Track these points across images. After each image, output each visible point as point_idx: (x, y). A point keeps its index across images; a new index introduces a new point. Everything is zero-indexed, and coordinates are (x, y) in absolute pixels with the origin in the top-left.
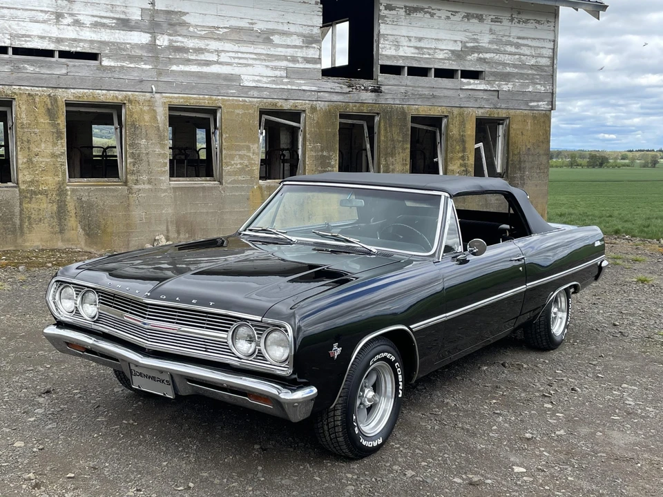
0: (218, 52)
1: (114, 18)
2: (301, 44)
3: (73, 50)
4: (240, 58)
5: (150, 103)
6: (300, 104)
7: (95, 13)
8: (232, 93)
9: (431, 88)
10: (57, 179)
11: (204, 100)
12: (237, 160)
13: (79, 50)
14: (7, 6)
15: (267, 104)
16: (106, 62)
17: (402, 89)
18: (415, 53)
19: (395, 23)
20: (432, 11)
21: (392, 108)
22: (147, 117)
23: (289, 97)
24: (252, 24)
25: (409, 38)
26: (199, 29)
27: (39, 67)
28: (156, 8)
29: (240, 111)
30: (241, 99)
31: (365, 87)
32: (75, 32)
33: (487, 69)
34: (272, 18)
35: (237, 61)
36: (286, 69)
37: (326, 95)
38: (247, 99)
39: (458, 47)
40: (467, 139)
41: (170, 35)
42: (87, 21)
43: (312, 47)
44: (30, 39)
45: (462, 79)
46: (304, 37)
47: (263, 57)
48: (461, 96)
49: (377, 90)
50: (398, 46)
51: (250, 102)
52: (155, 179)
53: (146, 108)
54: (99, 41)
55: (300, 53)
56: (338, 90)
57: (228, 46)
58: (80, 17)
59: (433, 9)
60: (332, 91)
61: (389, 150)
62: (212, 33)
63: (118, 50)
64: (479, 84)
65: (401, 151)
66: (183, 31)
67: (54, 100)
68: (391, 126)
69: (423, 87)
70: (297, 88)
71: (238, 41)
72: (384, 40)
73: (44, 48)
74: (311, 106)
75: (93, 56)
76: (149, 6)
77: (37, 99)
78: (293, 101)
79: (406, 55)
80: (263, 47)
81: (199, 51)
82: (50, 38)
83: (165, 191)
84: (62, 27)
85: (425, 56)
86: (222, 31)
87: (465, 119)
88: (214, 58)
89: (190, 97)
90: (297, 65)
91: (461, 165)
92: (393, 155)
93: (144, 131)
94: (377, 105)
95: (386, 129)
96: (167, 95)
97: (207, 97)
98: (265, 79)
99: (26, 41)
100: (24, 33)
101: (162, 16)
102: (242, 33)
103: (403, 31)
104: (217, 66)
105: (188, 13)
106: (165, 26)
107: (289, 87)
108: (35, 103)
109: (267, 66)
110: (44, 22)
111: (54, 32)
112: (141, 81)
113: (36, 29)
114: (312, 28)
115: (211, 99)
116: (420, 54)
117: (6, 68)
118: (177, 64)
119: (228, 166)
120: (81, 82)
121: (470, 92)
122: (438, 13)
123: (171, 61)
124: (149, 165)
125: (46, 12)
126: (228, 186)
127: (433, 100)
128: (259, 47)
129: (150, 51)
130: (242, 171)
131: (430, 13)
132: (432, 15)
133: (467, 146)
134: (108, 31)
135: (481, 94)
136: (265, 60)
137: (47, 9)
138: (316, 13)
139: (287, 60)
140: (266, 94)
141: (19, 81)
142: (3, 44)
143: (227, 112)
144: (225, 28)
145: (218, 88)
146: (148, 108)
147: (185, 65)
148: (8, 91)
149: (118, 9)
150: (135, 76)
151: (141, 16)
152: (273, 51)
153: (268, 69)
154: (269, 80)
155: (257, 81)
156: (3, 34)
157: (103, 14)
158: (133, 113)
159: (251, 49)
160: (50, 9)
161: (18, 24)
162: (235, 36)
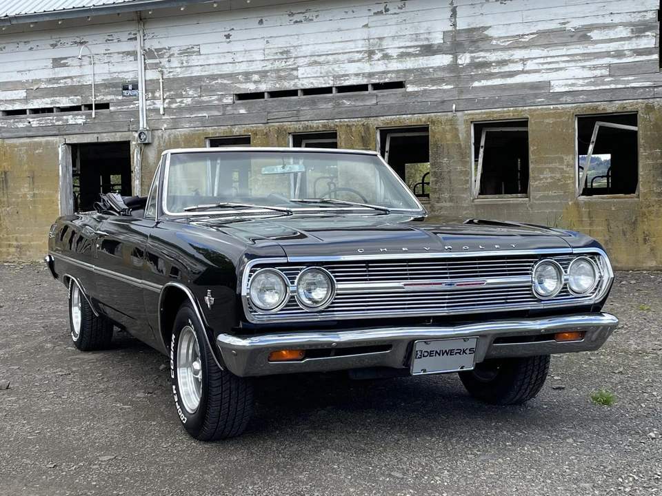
0: (523, 60)
1: (417, 46)
2: (630, 35)
3: (382, 81)
4: (549, 63)
5: (452, 122)
6: (629, 105)
7: (402, 44)
8: (540, 102)
11: (508, 112)
12: (547, 174)
13: (387, 80)
14: (331, 53)
15: (586, 107)
16: (410, 88)
22: (449, 136)
23: (614, 98)
24: (564, 24)
26: (502, 41)
27: (354, 101)
28: (457, 28)
29: (551, 121)
30: (552, 107)
32: (384, 65)
34: (590, 12)
35: (546, 66)
36: (609, 66)
38: (559, 106)
41: (472, 52)
42: (394, 53)
43: (645, 36)
44: (347, 78)
46: (634, 25)
47: (578, 58)
51: (563, 109)
52: (457, 197)
53: (448, 128)
54: (404, 70)
55: (627, 46)
57: (535, 52)
58: (388, 51)
62: (517, 43)
63: (421, 75)
66: (487, 46)
67: (366, 127)
70: (624, 86)
71: (546, 46)
73: (358, 84)
74: (647, 106)
75: (400, 85)
76: (451, 28)
77: (354, 129)
78: (620, 102)
80: (578, 46)
81: (502, 63)
82: (364, 74)
83: (466, 208)
84: (373, 62)
86: (527, 39)
88: (519, 67)
89: (493, 112)
90: (624, 60)
93: (445, 150)
96: (469, 112)
97: (512, 109)
98: (581, 82)
99: (345, 80)
100: (343, 73)
101: (464, 35)
102: (551, 36)
104: (523, 75)
105: (490, 27)
106: (466, 44)
107: (613, 86)
108: (351, 132)
109: (584, 67)
110: (359, 61)
111: (367, 68)
112: (443, 102)
113: (352, 68)
114: (645, 14)
115: (516, 111)
117: (330, 105)
118: (479, 80)
119: (536, 180)
120: (388, 110)
123: (473, 78)
124: (450, 183)
125: (360, 52)
126: (537, 202)
128: (573, 47)
129: (452, 72)
130: (554, 185)
134: (413, 59)
136: (580, 60)
137: (361, 49)
139: (613, 56)
140: (582, 98)
141: (340, 115)
142: (328, 86)
143: (535, 123)
144: (531, 34)
145: (523, 98)
146: (450, 127)
147: (487, 79)
148: (331, 123)
149: (422, 37)
150: (437, 98)
151: (443, 39)
152: (591, 49)
153: (585, 70)
154: (586, 81)
155: (570, 85)
156: (328, 76)
157: (408, 44)
158: (435, 134)
159: (564, 51)
160: (364, 49)
161: (339, 67)
162: (543, 41)
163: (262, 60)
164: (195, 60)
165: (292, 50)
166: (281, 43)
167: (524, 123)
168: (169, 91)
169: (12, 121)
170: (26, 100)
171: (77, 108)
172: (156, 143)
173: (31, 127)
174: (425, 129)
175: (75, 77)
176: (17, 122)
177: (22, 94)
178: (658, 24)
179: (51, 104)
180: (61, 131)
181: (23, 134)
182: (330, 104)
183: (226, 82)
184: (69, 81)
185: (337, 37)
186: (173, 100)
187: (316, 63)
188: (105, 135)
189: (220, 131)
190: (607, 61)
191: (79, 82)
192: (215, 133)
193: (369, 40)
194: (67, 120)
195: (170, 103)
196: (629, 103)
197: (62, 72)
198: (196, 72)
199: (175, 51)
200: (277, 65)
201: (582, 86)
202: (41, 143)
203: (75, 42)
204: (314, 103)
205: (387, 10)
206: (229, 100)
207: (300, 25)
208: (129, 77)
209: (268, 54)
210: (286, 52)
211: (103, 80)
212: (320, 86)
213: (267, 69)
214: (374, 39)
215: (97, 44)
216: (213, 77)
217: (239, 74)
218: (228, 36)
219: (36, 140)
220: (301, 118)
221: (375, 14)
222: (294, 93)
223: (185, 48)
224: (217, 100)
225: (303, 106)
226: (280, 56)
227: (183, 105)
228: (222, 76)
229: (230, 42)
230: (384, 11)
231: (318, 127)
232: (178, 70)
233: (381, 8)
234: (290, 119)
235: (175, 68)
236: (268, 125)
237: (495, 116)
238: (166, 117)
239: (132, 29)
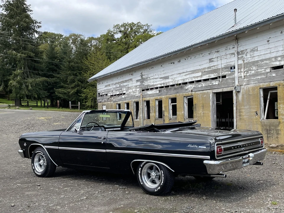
163: (282, 50)
164: (256, 54)
168: (246, 68)
169: (197, 85)
170: (201, 76)
171: (216, 78)
172: (241, 91)
173: (202, 86)
175: (216, 65)
176: (199, 85)
177: (200, 74)
179: (208, 77)
180: (211, 88)
181: (200, 89)
183: (267, 62)
184: (214, 67)
186: (247, 71)
188: (225, 88)
189: (265, 85)
191: (217, 67)
192: (263, 86)
194: (213, 83)
195: (246, 73)
197: (212, 64)
198: (256, 59)
199: (249, 51)
202: (205, 93)
203: (216, 52)
206: (268, 70)
208: (232, 64)
211: (224, 66)
215: (223, 51)
216: (262, 60)
217: (273, 58)
218: (268, 41)
219: (204, 91)
223: (252, 49)
224: (264, 70)
227: (251, 74)
228: (266, 60)
229: (269, 43)
232: (250, 59)
235: (248, 58)
238: (245, 80)
239: (234, 43)
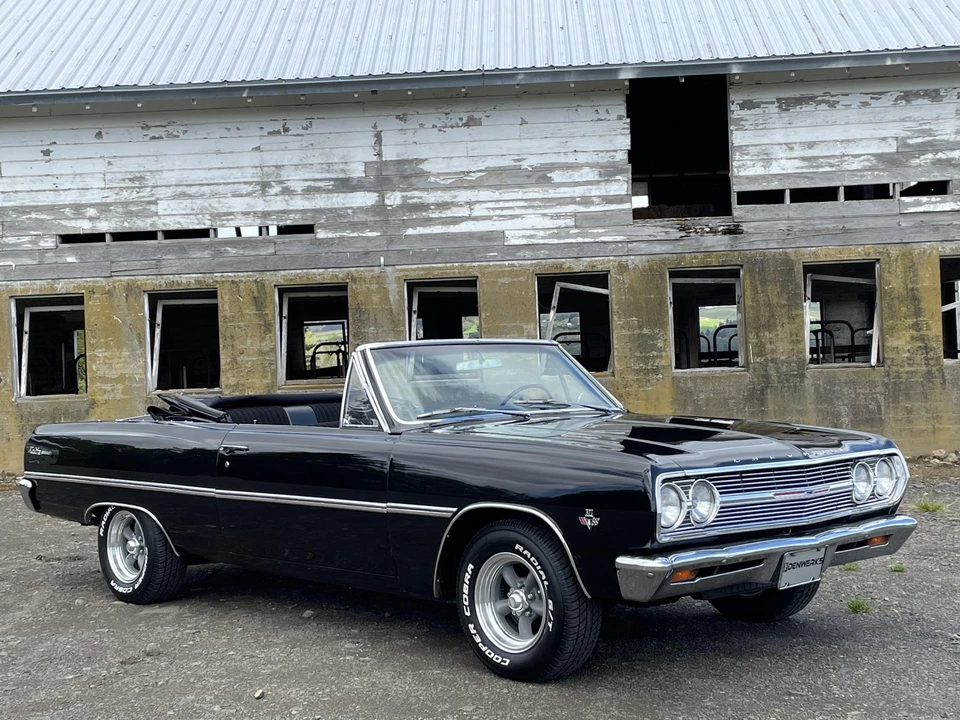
0: (470, 204)
1: (330, 180)
2: (597, 178)
3: (281, 224)
4: (502, 209)
5: (380, 279)
6: (598, 263)
7: (308, 176)
8: (492, 257)
9: (838, 217)
10: (265, 381)
11: (452, 269)
13: (289, 223)
14: (207, 182)
15: (548, 265)
17: (783, 225)
18: (802, 168)
19: (762, 126)
20: (832, 99)
21: (765, 255)
22: (376, 298)
23: (581, 254)
24: (519, 160)
25: (790, 146)
26: (442, 178)
27: (243, 248)
28: (384, 159)
29: (506, 280)
30: (506, 263)
31: (711, 228)
32: (284, 203)
33: (956, 177)
34: (550, 148)
35: (498, 212)
36: (575, 215)
37: (643, 245)
38: (515, 263)
39: (891, 148)
40: (923, 295)
41: (403, 190)
42: (298, 187)
43: (615, 180)
44: (232, 217)
45: (903, 198)
46: (602, 167)
47: (537, 203)
48: (903, 225)
49: (734, 231)
50: (768, 160)
51: (521, 266)
53: (374, 287)
54: (313, 210)
55: (594, 191)
56: (662, 236)
57: (484, 194)
58: (288, 184)
59: (832, 96)
60: (650, 239)
61: (763, 321)
62: (462, 181)
63: (337, 217)
64: (940, 202)
65: (785, 321)
66: (423, 184)
67: (261, 285)
68: (764, 283)
69: (821, 218)
70: (592, 240)
71: (497, 187)
72: (742, 154)
74: (619, 264)
75: (309, 229)
76: (375, 159)
77: (242, 287)
78: (588, 259)
79: (785, 172)
80: (537, 189)
81: (443, 206)
82: (255, 213)
84: (269, 198)
85: (821, 170)
86: (473, 177)
87: (915, 260)
88: (465, 212)
89: (433, 267)
90: (592, 209)
91: (913, 338)
92: (770, 327)
93: (372, 316)
94: (736, 254)
95: (754, 288)
96: (402, 267)
97: (457, 264)
98: (541, 233)
99: (228, 220)
100: (225, 210)
101: (393, 168)
102: (504, 176)
103: (779, 136)
104: (471, 223)
105: (427, 159)
106: (396, 180)
107: (580, 240)
108: (239, 291)
109: (544, 215)
110: (248, 195)
111: (259, 205)
112: (367, 253)
113: (239, 205)
114: (614, 153)
115: (463, 267)
116: (813, 167)
117: (206, 254)
118: (415, 228)
120: (293, 261)
121: (919, 218)
122: (844, 101)
123: (406, 224)
125: (250, 183)
127: (846, 236)
128: (530, 190)
129: (377, 215)
131: (827, 102)
132: (832, 105)
133: (923, 305)
134: (324, 195)
135: (947, 218)
136: (540, 206)
137: (251, 180)
138: (619, 131)
139: (575, 203)
140: (544, 254)
141: (221, 267)
142: (203, 227)
143: (487, 283)
144: (478, 171)
145: (471, 251)
146: (376, 286)
147: (424, 226)
148: (209, 279)
149: (336, 167)
150: (359, 247)
151: (365, 171)
152: (552, 193)
153: (546, 218)
154: (548, 233)
155: (529, 237)
156: (203, 215)
157: (318, 176)
158: (355, 296)
159: (519, 194)
160: (255, 180)
161: (219, 202)
162: (493, 181)
163: (102, 189)
165: (148, 176)
166: (132, 166)
167: (473, 283)
174: (344, 287)
178: (630, 166)
182: (206, 252)
183: (44, 217)
185: (216, 161)
187: (184, 195)
189: (35, 287)
190: (571, 208)
192: (26, 290)
193: (261, 167)
196: (599, 261)
200: (125, 195)
201: (543, 238)
204: (183, 250)
205: (286, 130)
206: (49, 243)
207: (159, 142)
209: (111, 181)
210: (138, 180)
212: (191, 227)
213: (109, 200)
214: (269, 167)
216: (22, 210)
217: (65, 206)
218: (47, 153)
220: (164, 271)
221: (269, 133)
222: (151, 235)
224: (30, 242)
225: (166, 254)
226: (129, 184)
228: (38, 209)
229: (50, 160)
230: (282, 130)
231: (189, 283)
233: (278, 126)
234: (146, 272)
236: (111, 279)
237: (436, 273)
